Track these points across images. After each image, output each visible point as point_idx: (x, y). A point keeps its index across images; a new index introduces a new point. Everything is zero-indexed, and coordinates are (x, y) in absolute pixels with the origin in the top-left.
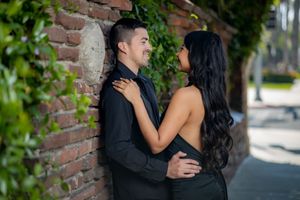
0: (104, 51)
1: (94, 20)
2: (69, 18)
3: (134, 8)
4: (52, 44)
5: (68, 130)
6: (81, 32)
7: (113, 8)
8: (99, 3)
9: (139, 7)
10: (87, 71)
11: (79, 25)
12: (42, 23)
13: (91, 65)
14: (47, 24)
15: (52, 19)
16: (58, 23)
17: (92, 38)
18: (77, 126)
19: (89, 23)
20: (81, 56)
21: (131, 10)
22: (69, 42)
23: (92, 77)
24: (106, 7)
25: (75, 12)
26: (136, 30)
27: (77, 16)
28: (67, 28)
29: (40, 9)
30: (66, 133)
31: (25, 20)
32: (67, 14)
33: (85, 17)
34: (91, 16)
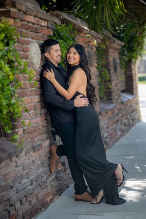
0: (40, 55)
1: (34, 41)
2: (23, 40)
3: (54, 34)
4: (18, 52)
5: (26, 90)
6: (29, 46)
7: (43, 34)
8: (36, 32)
9: (57, 33)
10: (33, 64)
11: (28, 43)
12: (12, 42)
13: (34, 61)
14: (14, 43)
15: (16, 41)
16: (18, 42)
17: (34, 48)
18: (30, 89)
19: (33, 42)
20: (30, 57)
21: (53, 35)
22: (23, 51)
23: (36, 67)
24: (40, 34)
25: (26, 37)
26: (52, 46)
27: (27, 39)
28: (22, 44)
29: (11, 36)
30: (26, 91)
31: (5, 41)
32: (22, 38)
33: (30, 39)
34: (33, 38)
